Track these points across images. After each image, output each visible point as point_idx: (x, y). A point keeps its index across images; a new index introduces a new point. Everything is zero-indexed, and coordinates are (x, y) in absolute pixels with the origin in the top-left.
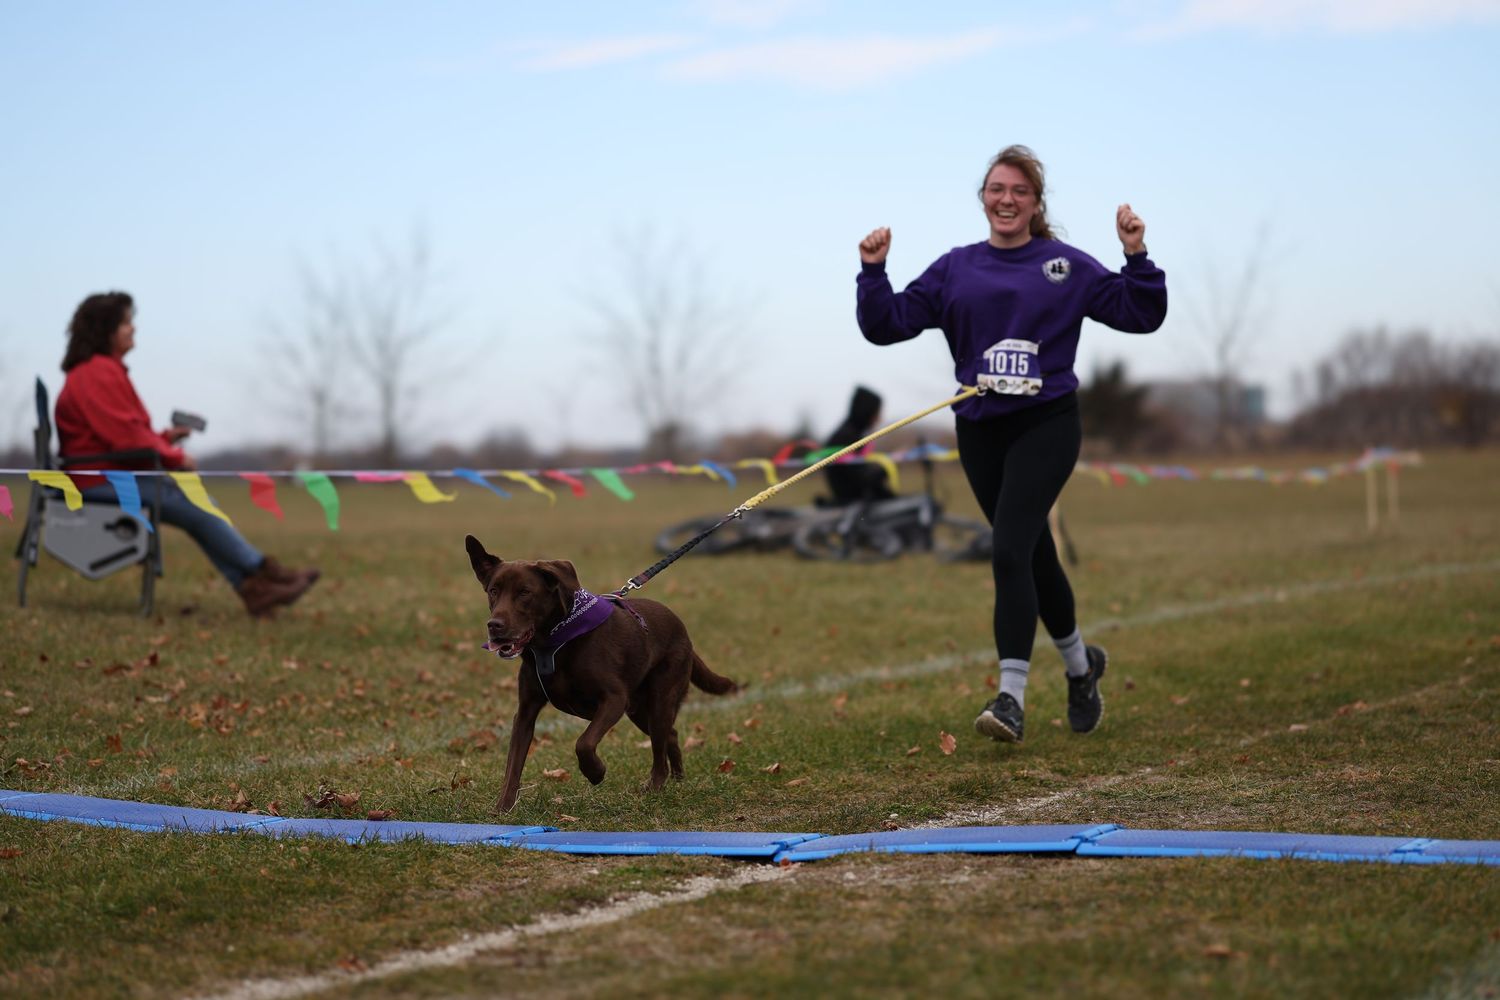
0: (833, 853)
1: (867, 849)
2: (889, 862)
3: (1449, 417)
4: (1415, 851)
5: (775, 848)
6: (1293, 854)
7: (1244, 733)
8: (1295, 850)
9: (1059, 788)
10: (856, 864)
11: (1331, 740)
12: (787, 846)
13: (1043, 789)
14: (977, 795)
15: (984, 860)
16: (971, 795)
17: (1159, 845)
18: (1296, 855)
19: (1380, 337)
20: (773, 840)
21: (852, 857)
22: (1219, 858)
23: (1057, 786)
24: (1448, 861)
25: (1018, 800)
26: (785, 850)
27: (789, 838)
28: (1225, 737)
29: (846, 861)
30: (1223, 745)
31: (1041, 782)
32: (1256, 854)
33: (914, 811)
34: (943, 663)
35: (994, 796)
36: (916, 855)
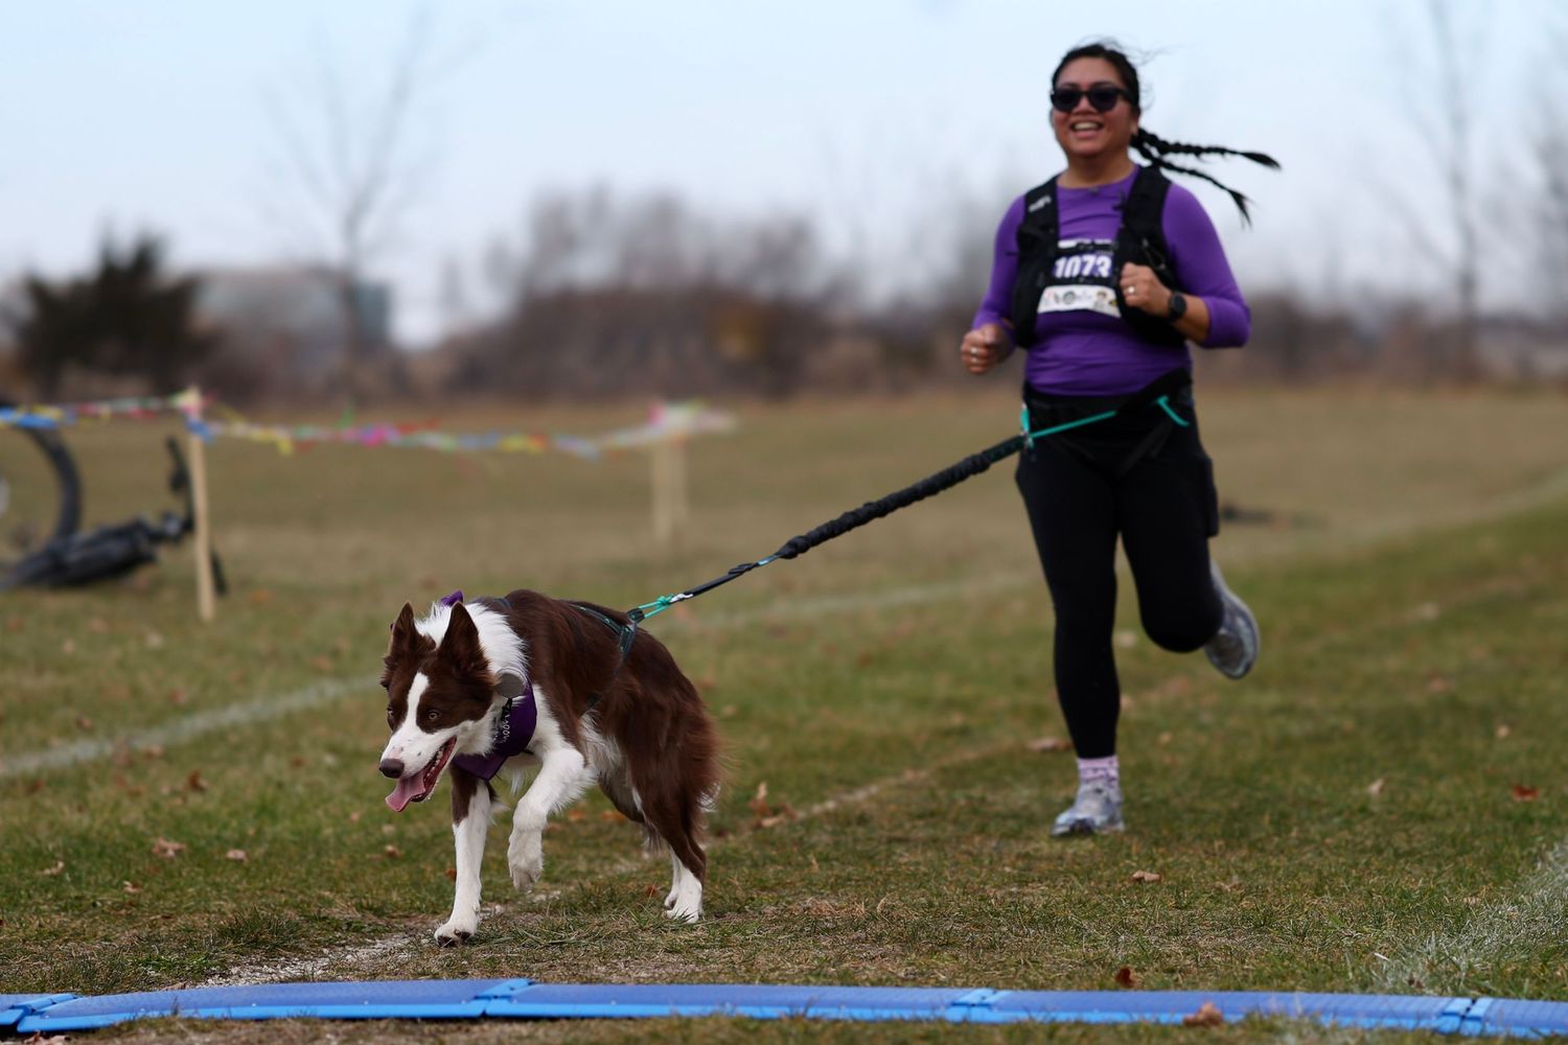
0: (117, 1019)
1: (168, 1013)
2: (209, 1031)
3: (735, 347)
4: (981, 1005)
5: (17, 1013)
6: (806, 1011)
7: (616, 855)
8: (809, 1005)
9: (377, 933)
10: (159, 1034)
11: (761, 863)
12: (33, 1010)
13: (352, 937)
14: (265, 942)
15: (351, 1026)
16: (255, 943)
17: (607, 1002)
18: (812, 1012)
19: (598, 203)
20: (11, 1004)
21: (151, 1025)
22: (704, 1019)
23: (373, 931)
24: (1031, 1018)
25: (325, 951)
26: (31, 1015)
27: (33, 1000)
28: (590, 860)
29: (141, 1030)
30: (591, 872)
31: (349, 924)
32: (756, 1012)
33: (182, 965)
34: (84, 750)
35: (289, 944)
36: (244, 1021)
